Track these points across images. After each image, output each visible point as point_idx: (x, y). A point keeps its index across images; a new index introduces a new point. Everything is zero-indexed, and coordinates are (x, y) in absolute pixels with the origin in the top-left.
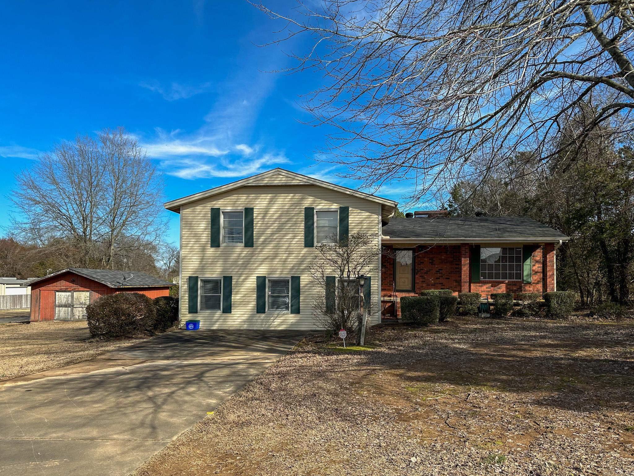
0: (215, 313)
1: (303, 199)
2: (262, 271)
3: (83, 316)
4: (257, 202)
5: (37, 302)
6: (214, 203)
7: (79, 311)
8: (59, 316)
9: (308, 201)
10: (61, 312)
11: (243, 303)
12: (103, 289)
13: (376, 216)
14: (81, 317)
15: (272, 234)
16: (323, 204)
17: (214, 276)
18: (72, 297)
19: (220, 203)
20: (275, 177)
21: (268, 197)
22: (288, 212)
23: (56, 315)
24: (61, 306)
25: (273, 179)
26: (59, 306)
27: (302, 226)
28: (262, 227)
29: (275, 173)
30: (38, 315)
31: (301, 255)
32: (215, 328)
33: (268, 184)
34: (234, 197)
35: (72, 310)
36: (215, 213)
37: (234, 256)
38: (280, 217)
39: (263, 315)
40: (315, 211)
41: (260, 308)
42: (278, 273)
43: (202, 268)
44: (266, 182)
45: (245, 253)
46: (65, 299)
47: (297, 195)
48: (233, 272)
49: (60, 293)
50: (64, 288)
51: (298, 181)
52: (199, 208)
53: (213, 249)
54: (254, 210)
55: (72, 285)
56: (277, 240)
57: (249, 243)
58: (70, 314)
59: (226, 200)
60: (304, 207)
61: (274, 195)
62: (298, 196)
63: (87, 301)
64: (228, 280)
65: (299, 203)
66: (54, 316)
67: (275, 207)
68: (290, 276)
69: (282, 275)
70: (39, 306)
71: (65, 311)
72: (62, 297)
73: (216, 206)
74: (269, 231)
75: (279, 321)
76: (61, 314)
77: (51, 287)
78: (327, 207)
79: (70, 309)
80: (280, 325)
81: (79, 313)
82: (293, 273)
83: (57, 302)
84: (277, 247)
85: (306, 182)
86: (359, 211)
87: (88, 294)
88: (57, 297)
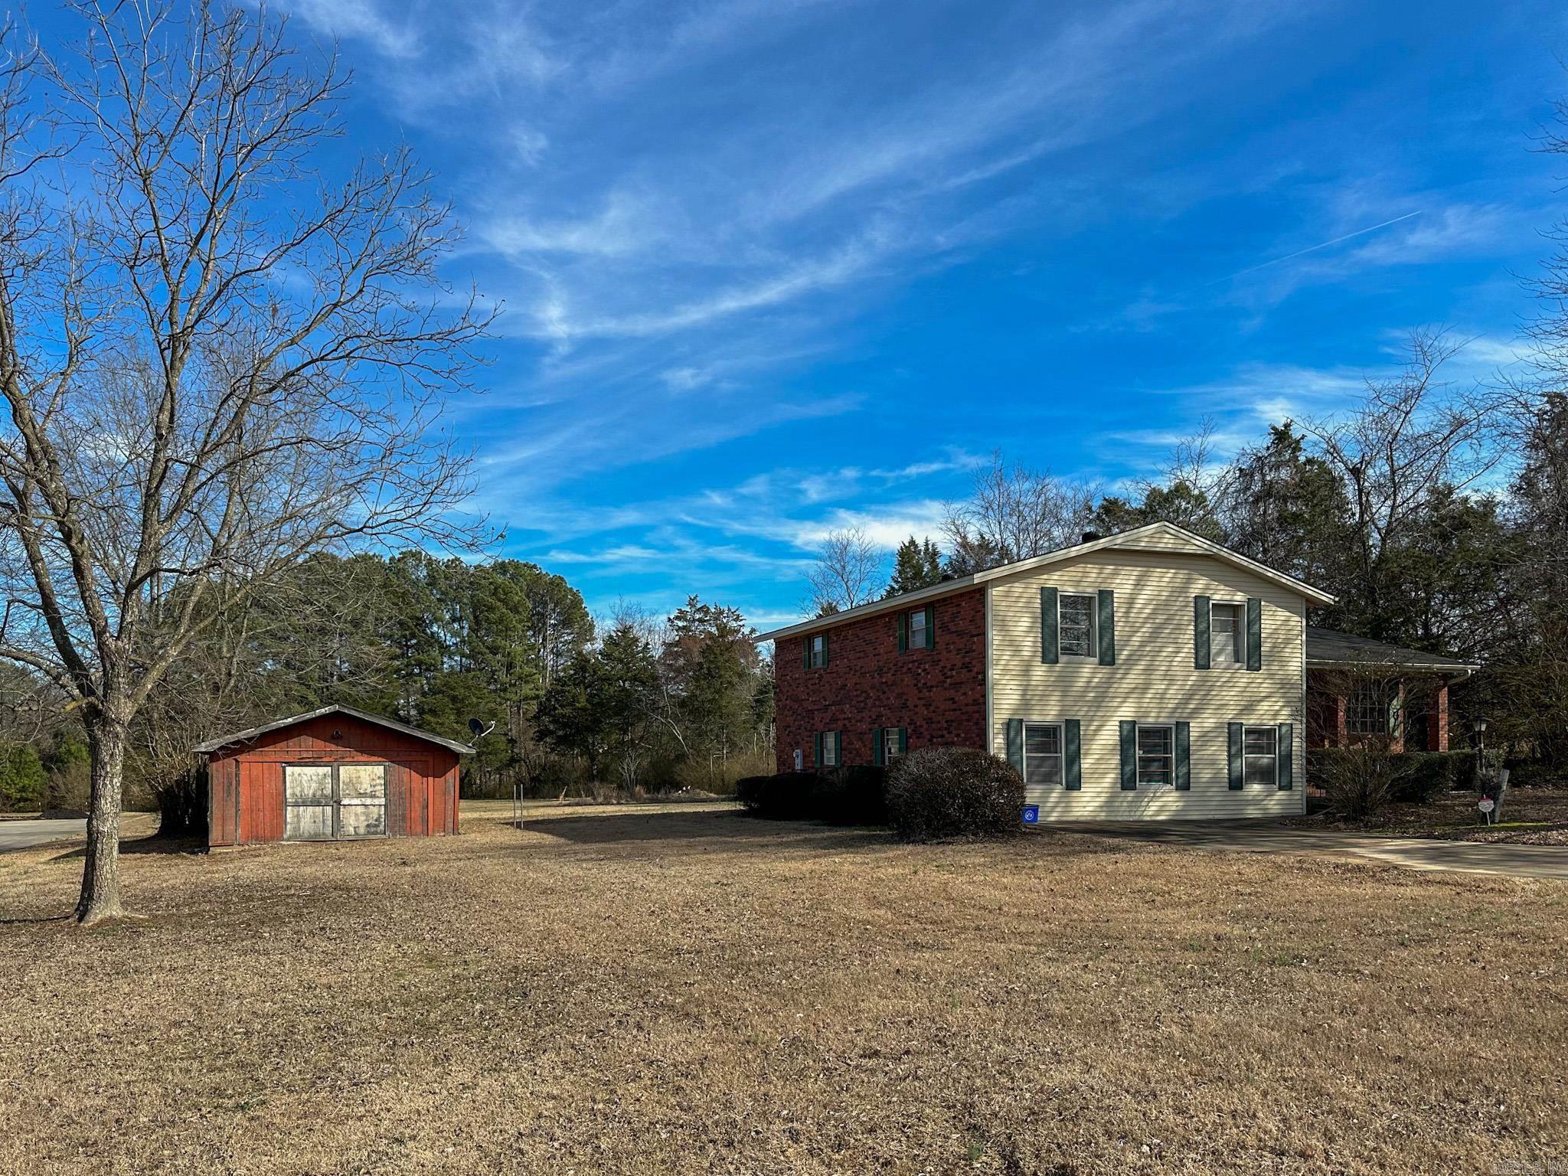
0: (1051, 791)
1: (1189, 581)
2: (1127, 711)
3: (368, 826)
4: (1118, 581)
5: (229, 794)
6: (1045, 577)
7: (356, 815)
8: (297, 829)
9: (1199, 586)
10: (304, 820)
11: (1098, 774)
12: (423, 759)
13: (1299, 619)
14: (362, 831)
15: (1143, 644)
16: (1222, 592)
17: (1049, 718)
18: (335, 777)
19: (1055, 577)
20: (1157, 535)
21: (1135, 573)
22: (1167, 603)
23: (288, 827)
24: (304, 803)
25: (1155, 540)
26: (296, 805)
27: (1191, 630)
28: (1127, 629)
29: (1159, 530)
30: (232, 828)
31: (1190, 683)
32: (1052, 819)
33: (1147, 549)
34: (1080, 568)
35: (336, 814)
36: (1049, 596)
37: (1081, 683)
38: (1155, 612)
39: (1131, 794)
40: (1211, 602)
41: (1127, 783)
42: (1153, 714)
43: (1025, 704)
44: (1143, 544)
45: (1100, 675)
46: (314, 785)
47: (1181, 571)
48: (1080, 713)
49: (297, 770)
50: (310, 755)
51: (1195, 547)
52: (1018, 588)
53: (1045, 667)
54: (1115, 595)
55: (333, 747)
56: (1148, 658)
57: (1108, 658)
58: (329, 823)
59: (1065, 573)
60: (1194, 595)
61: (1144, 569)
62: (1182, 575)
63: (378, 788)
64: (1073, 725)
65: (1184, 589)
66: (282, 831)
67: (1147, 593)
68: (1173, 721)
69: (1161, 720)
70: (237, 803)
71: (314, 816)
72: (303, 779)
73: (1050, 584)
74: (1136, 639)
75: (1157, 804)
76: (302, 824)
77: (271, 752)
78: (1228, 597)
79: (329, 809)
80: (1159, 812)
81: (357, 820)
82: (1177, 715)
83: (289, 792)
84: (1149, 670)
85: (1206, 550)
86: (1274, 608)
87: (379, 770)
88: (288, 779)
